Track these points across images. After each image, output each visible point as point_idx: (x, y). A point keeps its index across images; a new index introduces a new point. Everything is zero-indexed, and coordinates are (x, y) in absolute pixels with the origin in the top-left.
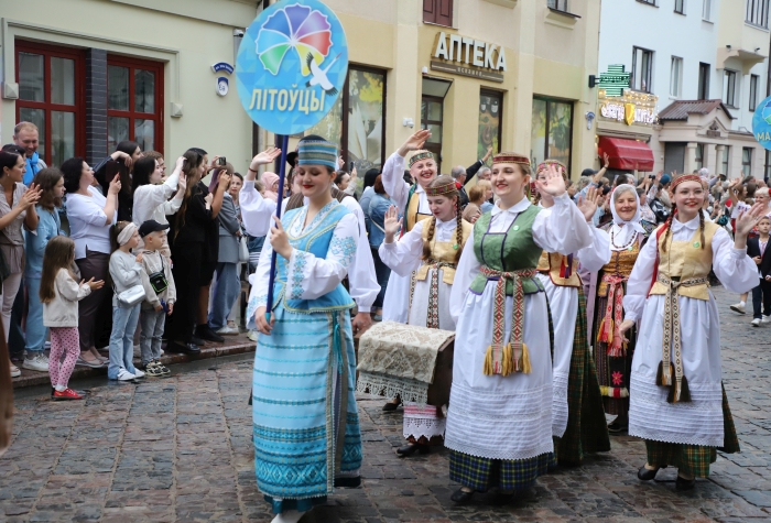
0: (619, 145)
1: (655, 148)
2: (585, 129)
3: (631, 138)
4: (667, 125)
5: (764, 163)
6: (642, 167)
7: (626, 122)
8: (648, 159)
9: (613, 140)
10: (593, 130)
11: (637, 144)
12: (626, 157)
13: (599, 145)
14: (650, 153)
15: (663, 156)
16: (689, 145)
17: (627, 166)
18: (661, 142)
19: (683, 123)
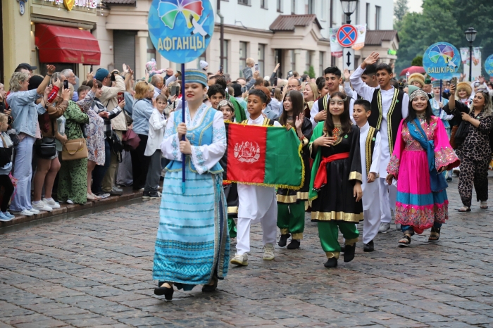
0: (60, 34)
1: (102, 37)
2: (17, 14)
3: (72, 25)
4: (115, 10)
5: (219, 54)
6: (89, 60)
7: (66, 8)
8: (93, 51)
9: (51, 28)
10: (27, 15)
11: (80, 33)
12: (69, 48)
13: (36, 34)
14: (95, 44)
15: (111, 47)
16: (140, 34)
17: (71, 59)
18: (109, 30)
19: (131, 9)
